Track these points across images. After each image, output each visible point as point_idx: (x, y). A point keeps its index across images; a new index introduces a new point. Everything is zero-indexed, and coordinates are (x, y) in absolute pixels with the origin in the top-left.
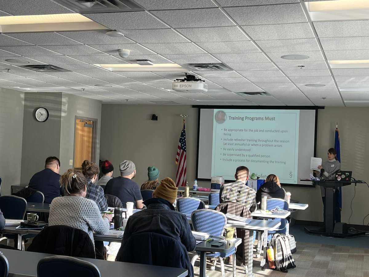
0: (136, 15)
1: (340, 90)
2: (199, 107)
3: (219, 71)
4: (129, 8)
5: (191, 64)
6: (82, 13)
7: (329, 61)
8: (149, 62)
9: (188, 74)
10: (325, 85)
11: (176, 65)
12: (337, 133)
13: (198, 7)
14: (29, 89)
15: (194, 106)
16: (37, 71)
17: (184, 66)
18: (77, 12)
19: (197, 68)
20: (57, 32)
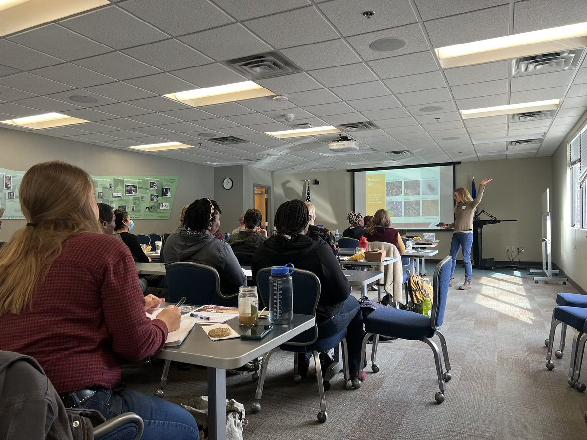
0: (296, 77)
1: (474, 143)
2: (353, 171)
3: (367, 130)
4: (290, 70)
5: (343, 125)
6: (254, 80)
7: (460, 111)
8: (309, 125)
9: (342, 136)
10: (459, 138)
11: (332, 127)
12: (473, 183)
13: (346, 63)
14: (216, 164)
15: (348, 170)
16: (222, 144)
17: (337, 127)
18: (250, 80)
19: (348, 128)
20: (235, 101)
